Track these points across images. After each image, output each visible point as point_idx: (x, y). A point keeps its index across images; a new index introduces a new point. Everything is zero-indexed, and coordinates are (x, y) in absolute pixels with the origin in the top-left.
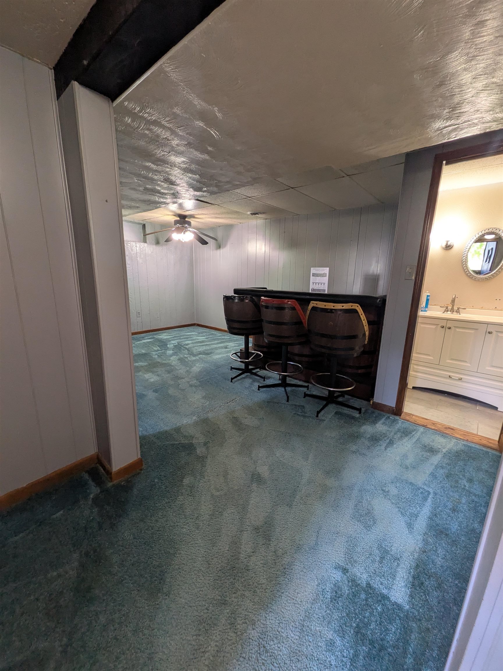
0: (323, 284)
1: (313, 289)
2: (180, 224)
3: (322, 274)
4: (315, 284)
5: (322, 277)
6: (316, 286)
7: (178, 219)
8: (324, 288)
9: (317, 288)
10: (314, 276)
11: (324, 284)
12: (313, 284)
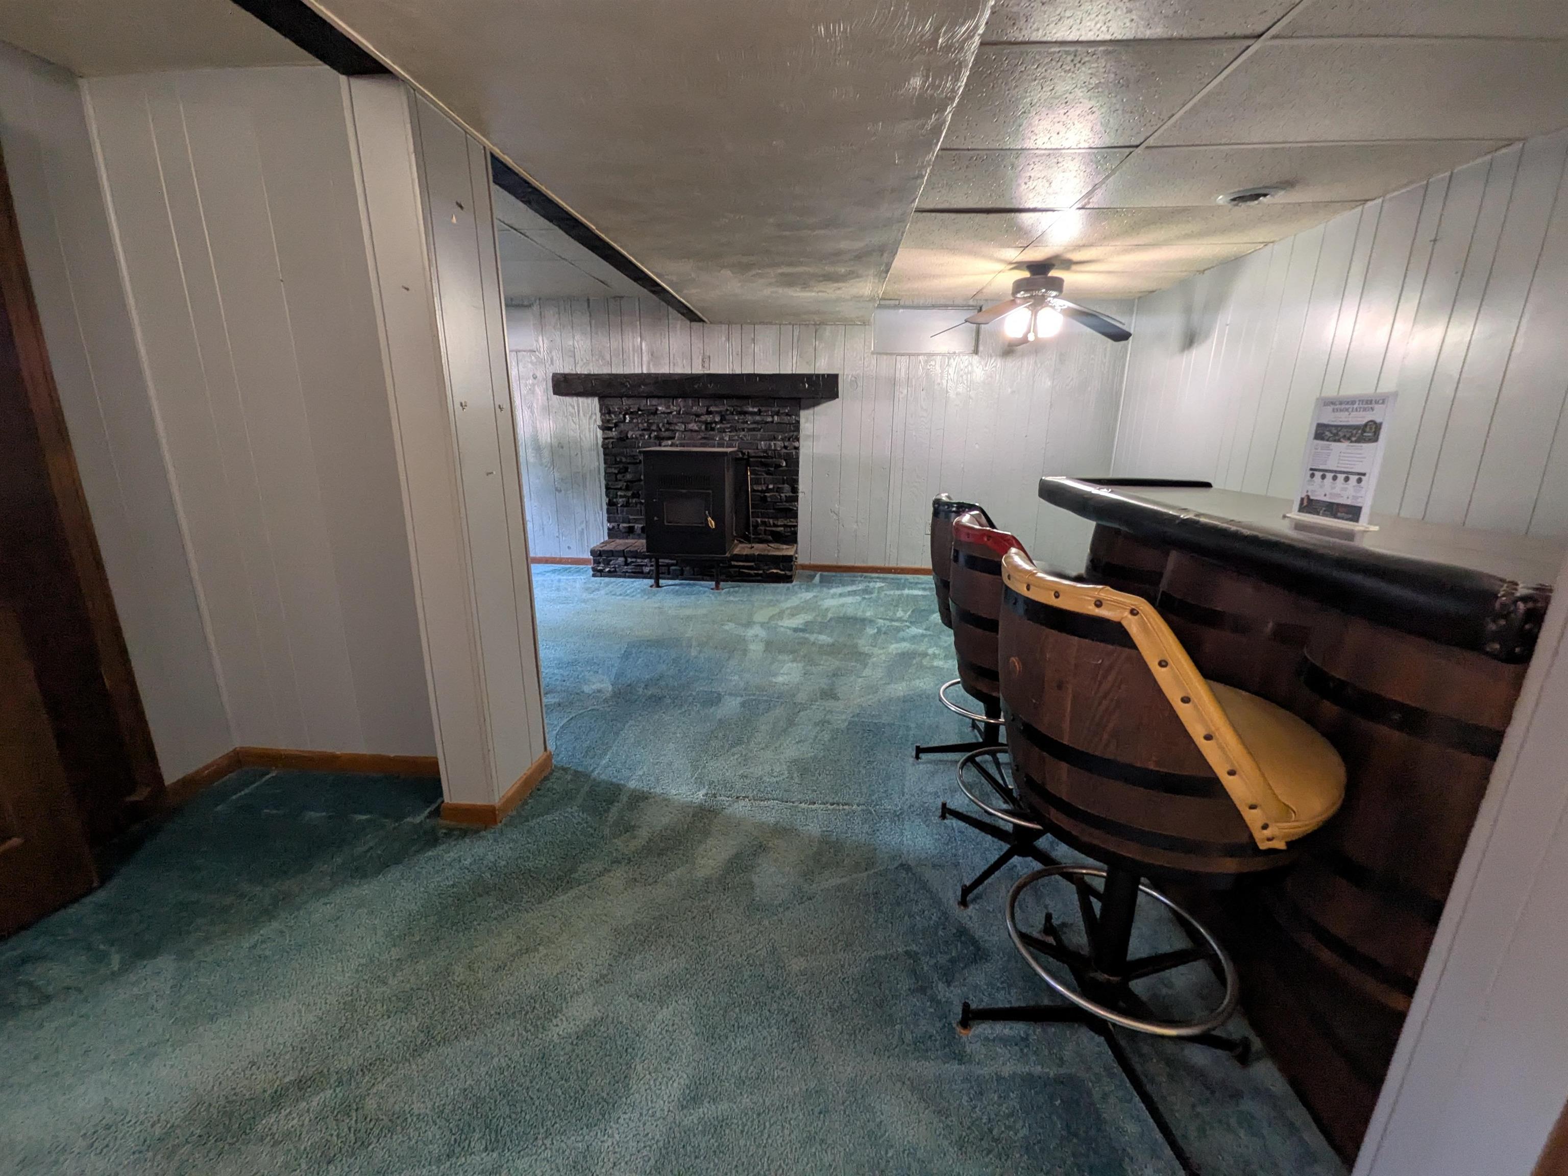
0: (1353, 478)
1: (1310, 501)
2: (1026, 291)
3: (1356, 427)
4: (1318, 475)
5: (1357, 441)
6: (1321, 487)
7: (1026, 274)
8: (1355, 498)
9: (1327, 499)
10: (1322, 439)
11: (1359, 481)
12: (1312, 476)
